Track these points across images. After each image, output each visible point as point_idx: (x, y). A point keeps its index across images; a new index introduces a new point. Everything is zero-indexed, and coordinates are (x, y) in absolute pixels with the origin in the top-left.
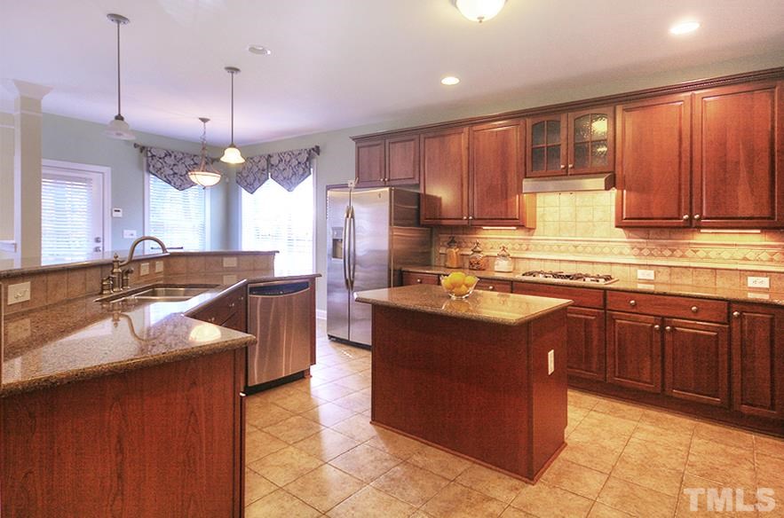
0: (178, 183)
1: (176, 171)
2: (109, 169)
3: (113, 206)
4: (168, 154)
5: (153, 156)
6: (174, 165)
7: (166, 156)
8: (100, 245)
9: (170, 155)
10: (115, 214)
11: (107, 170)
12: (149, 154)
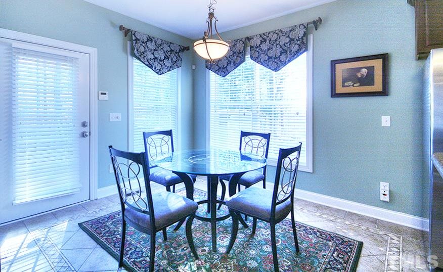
0: (158, 67)
1: (156, 56)
2: (96, 49)
3: (99, 89)
4: (150, 39)
5: (137, 40)
6: (155, 50)
7: (148, 40)
8: (86, 129)
9: (151, 41)
10: (102, 97)
11: (93, 51)
12: (134, 38)
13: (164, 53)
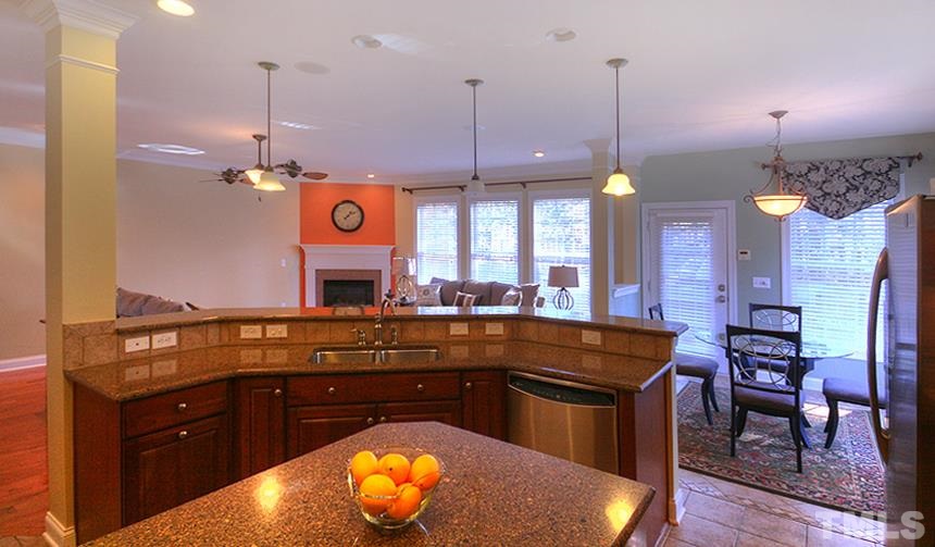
0: (834, 207)
1: (828, 190)
2: (733, 202)
3: (738, 248)
4: (814, 168)
5: (789, 175)
6: (824, 182)
7: (810, 170)
8: (724, 293)
9: (818, 169)
10: (741, 257)
11: (730, 204)
13: (847, 181)
